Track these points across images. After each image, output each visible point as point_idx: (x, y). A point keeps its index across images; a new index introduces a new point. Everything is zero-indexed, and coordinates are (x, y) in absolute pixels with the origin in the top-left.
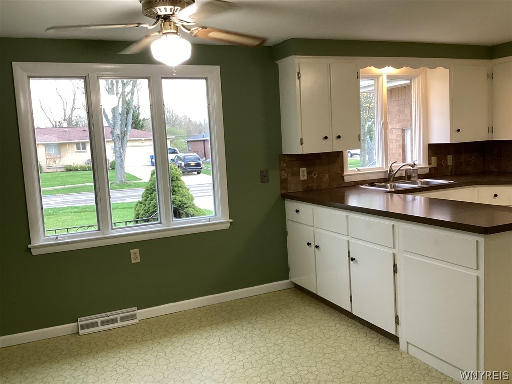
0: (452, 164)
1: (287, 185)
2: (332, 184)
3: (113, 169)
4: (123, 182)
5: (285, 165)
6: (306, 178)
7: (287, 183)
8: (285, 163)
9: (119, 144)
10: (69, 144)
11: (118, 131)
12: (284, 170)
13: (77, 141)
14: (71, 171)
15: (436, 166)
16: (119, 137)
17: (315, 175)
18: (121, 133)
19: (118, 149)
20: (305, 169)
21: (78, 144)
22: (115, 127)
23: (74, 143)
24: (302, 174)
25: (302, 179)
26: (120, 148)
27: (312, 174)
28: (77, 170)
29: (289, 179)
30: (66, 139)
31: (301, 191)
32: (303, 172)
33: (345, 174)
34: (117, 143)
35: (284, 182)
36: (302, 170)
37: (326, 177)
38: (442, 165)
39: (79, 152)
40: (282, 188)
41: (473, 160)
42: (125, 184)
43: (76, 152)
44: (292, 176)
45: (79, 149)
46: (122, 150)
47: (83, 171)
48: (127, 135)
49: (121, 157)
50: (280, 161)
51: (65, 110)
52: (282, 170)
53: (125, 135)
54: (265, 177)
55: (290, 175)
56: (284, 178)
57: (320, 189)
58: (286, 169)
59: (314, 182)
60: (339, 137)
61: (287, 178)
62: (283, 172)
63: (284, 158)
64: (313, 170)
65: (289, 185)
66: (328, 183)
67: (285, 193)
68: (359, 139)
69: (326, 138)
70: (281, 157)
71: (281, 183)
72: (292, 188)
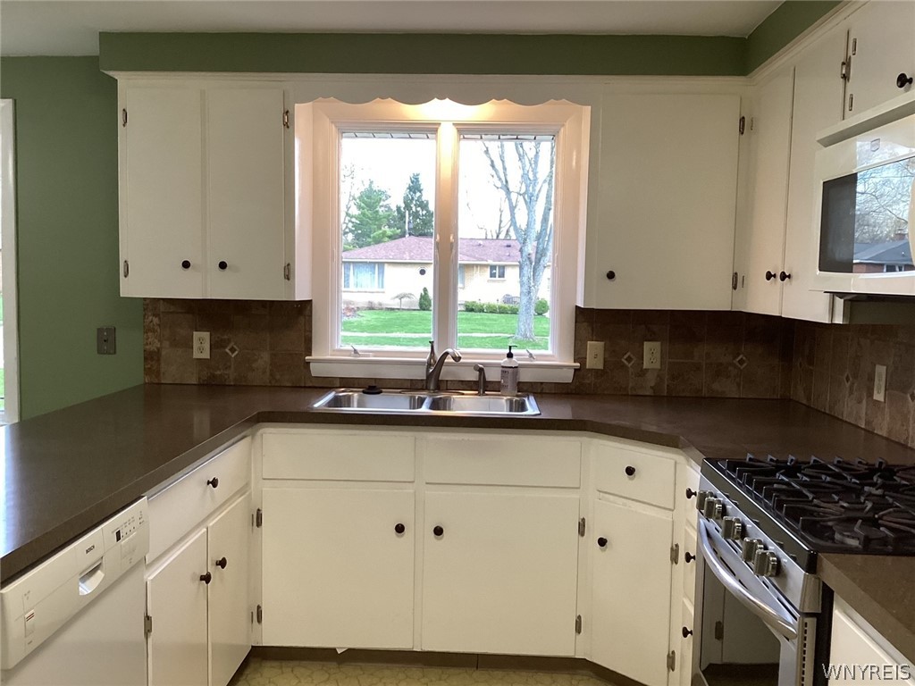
0: (657, 365)
1: (159, 364)
2: (278, 377)
3: (539, 314)
4: (526, 337)
5: (156, 320)
6: (206, 355)
7: (159, 360)
8: (154, 315)
9: (528, 271)
10: (477, 265)
11: (530, 248)
12: (154, 331)
13: (491, 262)
14: (472, 310)
15: (601, 367)
16: (529, 258)
17: (233, 350)
18: (537, 252)
19: (525, 279)
20: (206, 335)
21: (493, 267)
22: (525, 240)
23: (486, 266)
24: (196, 344)
25: (196, 355)
26: (529, 278)
27: (226, 347)
28: (481, 310)
29: (163, 353)
30: (475, 257)
31: (194, 381)
32: (201, 340)
33: (314, 357)
34: (526, 268)
35: (151, 357)
36: (196, 335)
37: (264, 359)
38: (623, 366)
39: (494, 281)
40: (148, 371)
41: (741, 362)
42: (529, 342)
43: (488, 281)
44: (172, 346)
45: (492, 275)
46: (531, 282)
47: (491, 312)
48: (545, 255)
49: (529, 293)
50: (144, 310)
51: (501, 211)
52: (147, 330)
53: (541, 255)
54: (106, 341)
55: (166, 344)
56: (153, 348)
57: (244, 384)
58: (156, 328)
59: (230, 367)
60: (223, 265)
61: (158, 349)
62: (150, 334)
63: (151, 305)
64: (226, 337)
65: (162, 365)
66: (268, 374)
67: (151, 384)
68: (288, 274)
69: (186, 265)
70: (148, 301)
71: (146, 359)
72: (170, 373)
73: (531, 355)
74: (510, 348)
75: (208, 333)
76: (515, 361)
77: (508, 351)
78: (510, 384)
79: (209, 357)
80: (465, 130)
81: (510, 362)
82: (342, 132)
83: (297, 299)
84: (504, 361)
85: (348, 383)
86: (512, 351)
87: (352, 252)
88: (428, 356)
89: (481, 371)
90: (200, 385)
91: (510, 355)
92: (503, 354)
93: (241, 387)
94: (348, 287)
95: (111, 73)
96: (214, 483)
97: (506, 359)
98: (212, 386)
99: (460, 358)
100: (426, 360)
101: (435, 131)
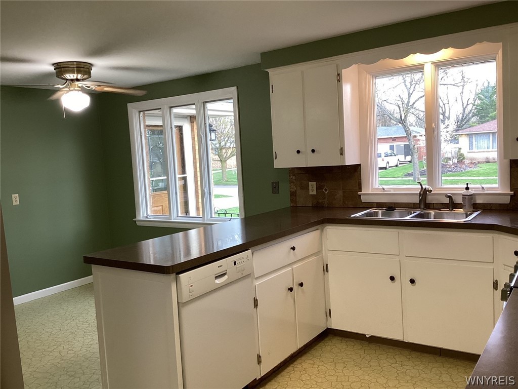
2: (346, 203)
5: (294, 177)
6: (315, 193)
7: (296, 196)
8: (293, 175)
12: (294, 183)
17: (326, 190)
20: (314, 183)
24: (310, 188)
25: (311, 193)
27: (323, 189)
29: (298, 192)
31: (310, 205)
32: (312, 186)
33: (362, 193)
35: (293, 194)
36: (310, 183)
37: (340, 194)
40: (292, 201)
44: (301, 189)
50: (290, 173)
52: (291, 182)
54: (275, 188)
55: (299, 188)
56: (293, 190)
57: (331, 206)
58: (294, 181)
59: (325, 198)
60: (313, 151)
61: (296, 190)
62: (292, 184)
63: (292, 171)
64: (323, 184)
65: (297, 198)
66: (342, 201)
67: (293, 206)
68: (342, 152)
69: (298, 152)
70: (290, 169)
71: (291, 195)
72: (301, 202)
73: (483, 188)
74: (467, 184)
75: (315, 183)
76: (471, 192)
77: (466, 186)
78: (467, 204)
79: (316, 194)
80: (438, 65)
81: (468, 192)
82: (375, 77)
83: (347, 164)
84: (464, 192)
85: (379, 205)
86: (468, 186)
87: (474, 127)
88: (420, 190)
89: (450, 197)
90: (312, 207)
91: (467, 188)
92: (463, 188)
93: (330, 208)
94: (472, 149)
95: (266, 70)
96: (293, 249)
97: (465, 191)
98: (318, 207)
99: (431, 191)
100: (418, 192)
101: (423, 68)
